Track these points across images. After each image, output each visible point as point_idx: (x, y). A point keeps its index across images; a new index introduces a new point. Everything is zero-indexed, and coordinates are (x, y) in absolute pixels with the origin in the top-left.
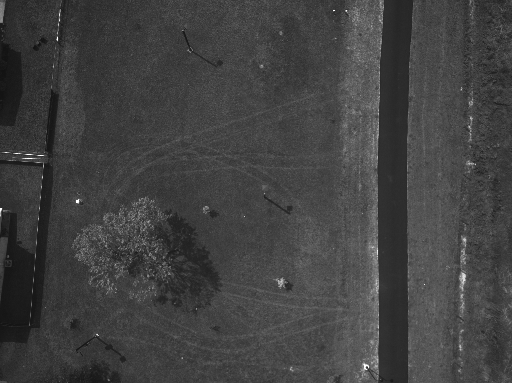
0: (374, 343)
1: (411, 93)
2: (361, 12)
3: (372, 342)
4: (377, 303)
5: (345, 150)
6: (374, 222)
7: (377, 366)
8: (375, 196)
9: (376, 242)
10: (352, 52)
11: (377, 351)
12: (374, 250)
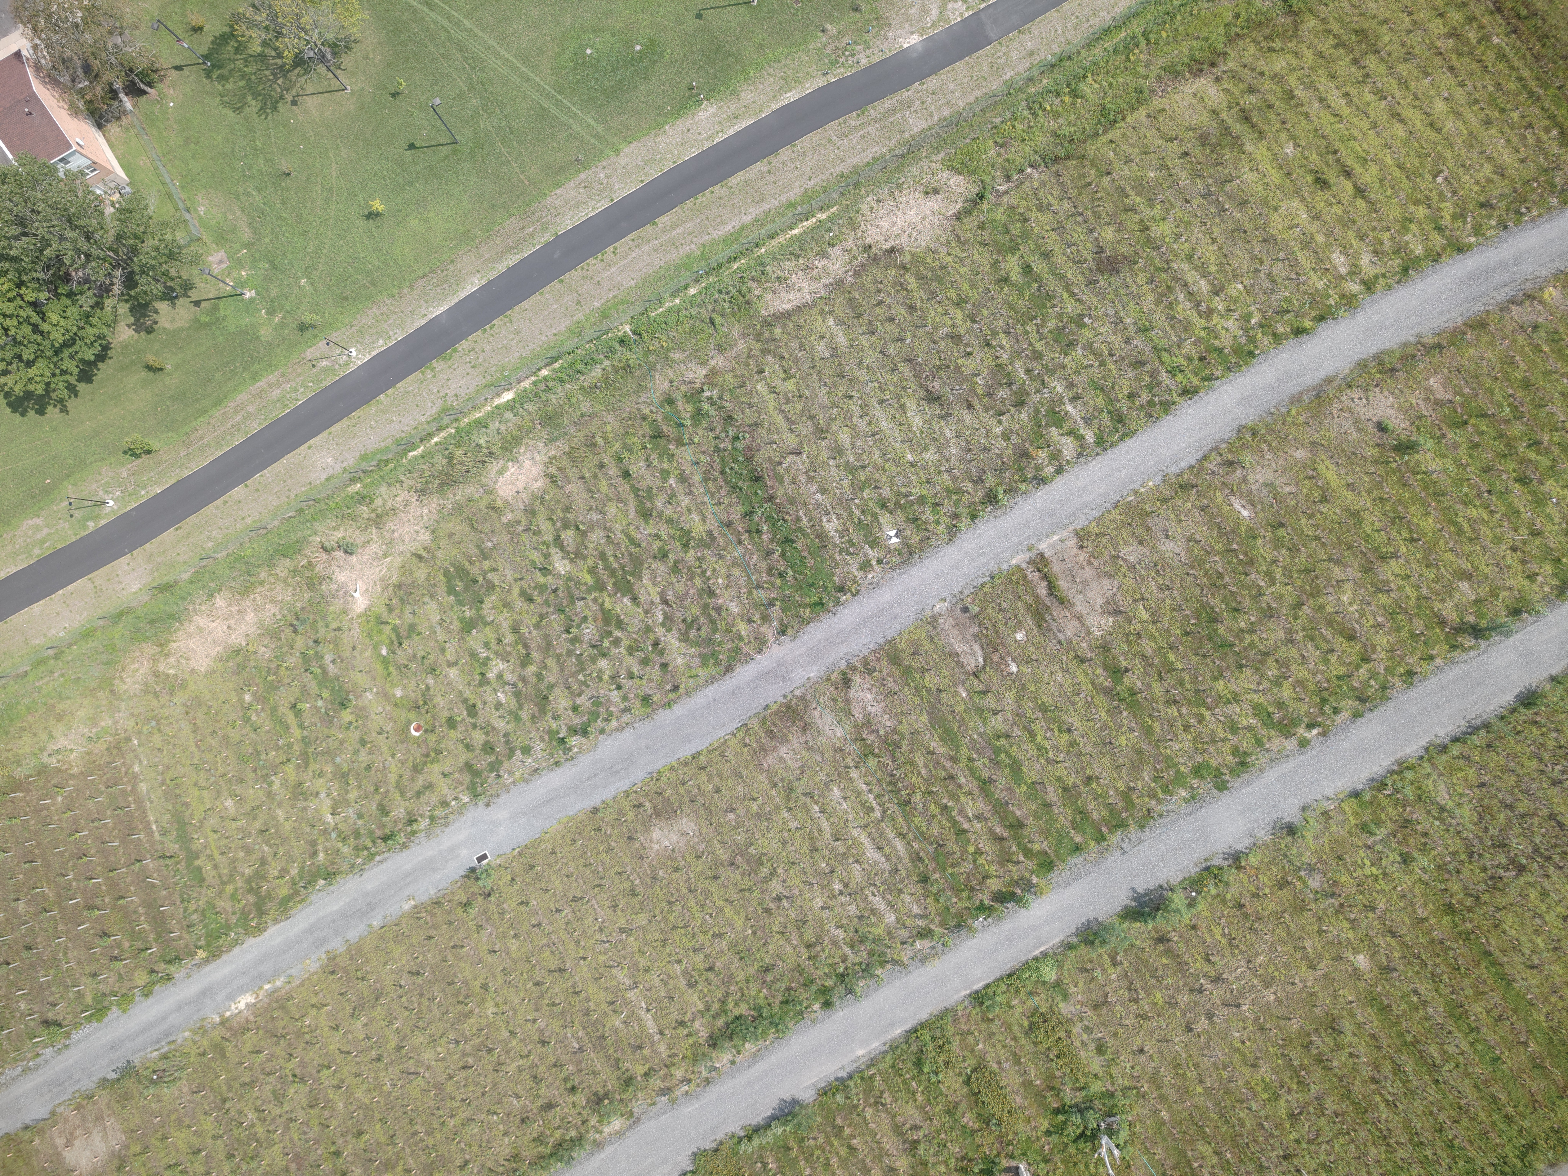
0: (381, 345)
1: (661, 221)
2: (715, 115)
3: (381, 342)
4: (423, 322)
5: (558, 191)
6: (502, 267)
7: (359, 363)
8: (528, 251)
9: (484, 282)
10: (665, 133)
11: (375, 353)
12: (473, 285)
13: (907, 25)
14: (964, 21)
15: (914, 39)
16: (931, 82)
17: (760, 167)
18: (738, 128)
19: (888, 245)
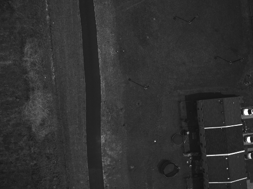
1: (79, 16)
2: (110, 54)
13: (110, 140)
14: (101, 162)
15: (103, 141)
16: (84, 140)
17: (82, 62)
18: (100, 60)
19: (31, 97)
